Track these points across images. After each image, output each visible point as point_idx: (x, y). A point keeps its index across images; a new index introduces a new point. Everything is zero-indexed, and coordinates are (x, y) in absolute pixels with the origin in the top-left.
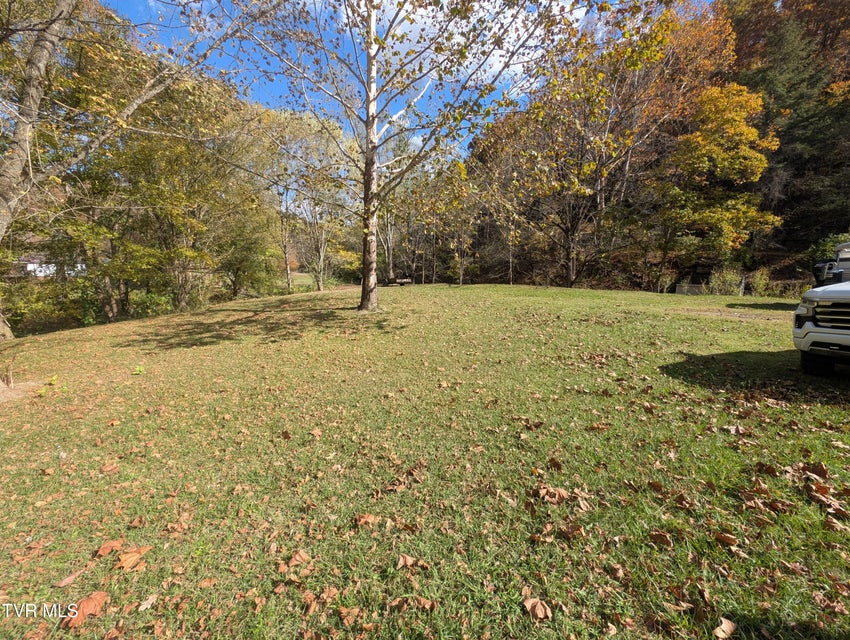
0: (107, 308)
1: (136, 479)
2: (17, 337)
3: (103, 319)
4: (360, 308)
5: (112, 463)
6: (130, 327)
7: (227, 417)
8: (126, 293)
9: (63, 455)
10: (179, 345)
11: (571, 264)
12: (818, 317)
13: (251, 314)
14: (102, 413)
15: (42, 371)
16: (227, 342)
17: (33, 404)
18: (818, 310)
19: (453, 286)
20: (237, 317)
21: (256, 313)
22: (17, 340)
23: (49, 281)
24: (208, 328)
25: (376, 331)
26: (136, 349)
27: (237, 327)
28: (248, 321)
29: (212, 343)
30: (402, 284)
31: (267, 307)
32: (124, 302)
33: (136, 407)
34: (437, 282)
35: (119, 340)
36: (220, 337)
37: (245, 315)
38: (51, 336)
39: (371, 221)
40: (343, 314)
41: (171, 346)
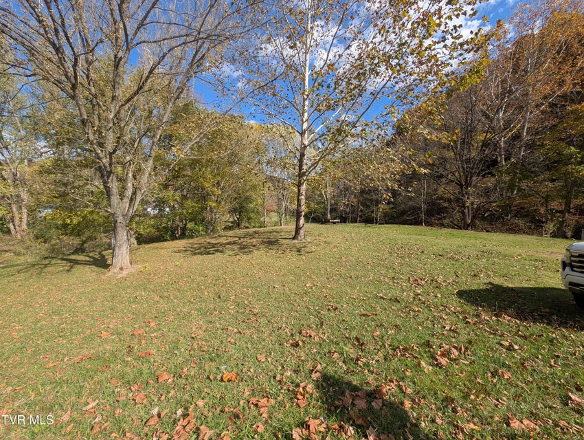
0: (176, 232)
1: (163, 305)
2: (138, 245)
3: (174, 238)
4: (294, 238)
5: (157, 298)
6: (181, 244)
7: (203, 287)
8: (186, 224)
9: (143, 293)
10: (199, 253)
11: (466, 211)
12: (573, 263)
13: (237, 239)
14: (159, 281)
15: (144, 261)
16: (219, 254)
17: (138, 274)
18: (572, 258)
19: (368, 225)
20: (230, 240)
21: (240, 238)
22: (139, 246)
23: (155, 217)
24: (213, 245)
25: (294, 253)
26: (181, 254)
27: (227, 246)
28: (234, 243)
29: (213, 253)
30: (334, 223)
31: (247, 235)
32: (184, 229)
33: (172, 280)
34: (360, 222)
35: (175, 249)
36: (218, 251)
37: (235, 239)
38: (151, 245)
39: (302, 188)
40: (284, 241)
41: (195, 254)
